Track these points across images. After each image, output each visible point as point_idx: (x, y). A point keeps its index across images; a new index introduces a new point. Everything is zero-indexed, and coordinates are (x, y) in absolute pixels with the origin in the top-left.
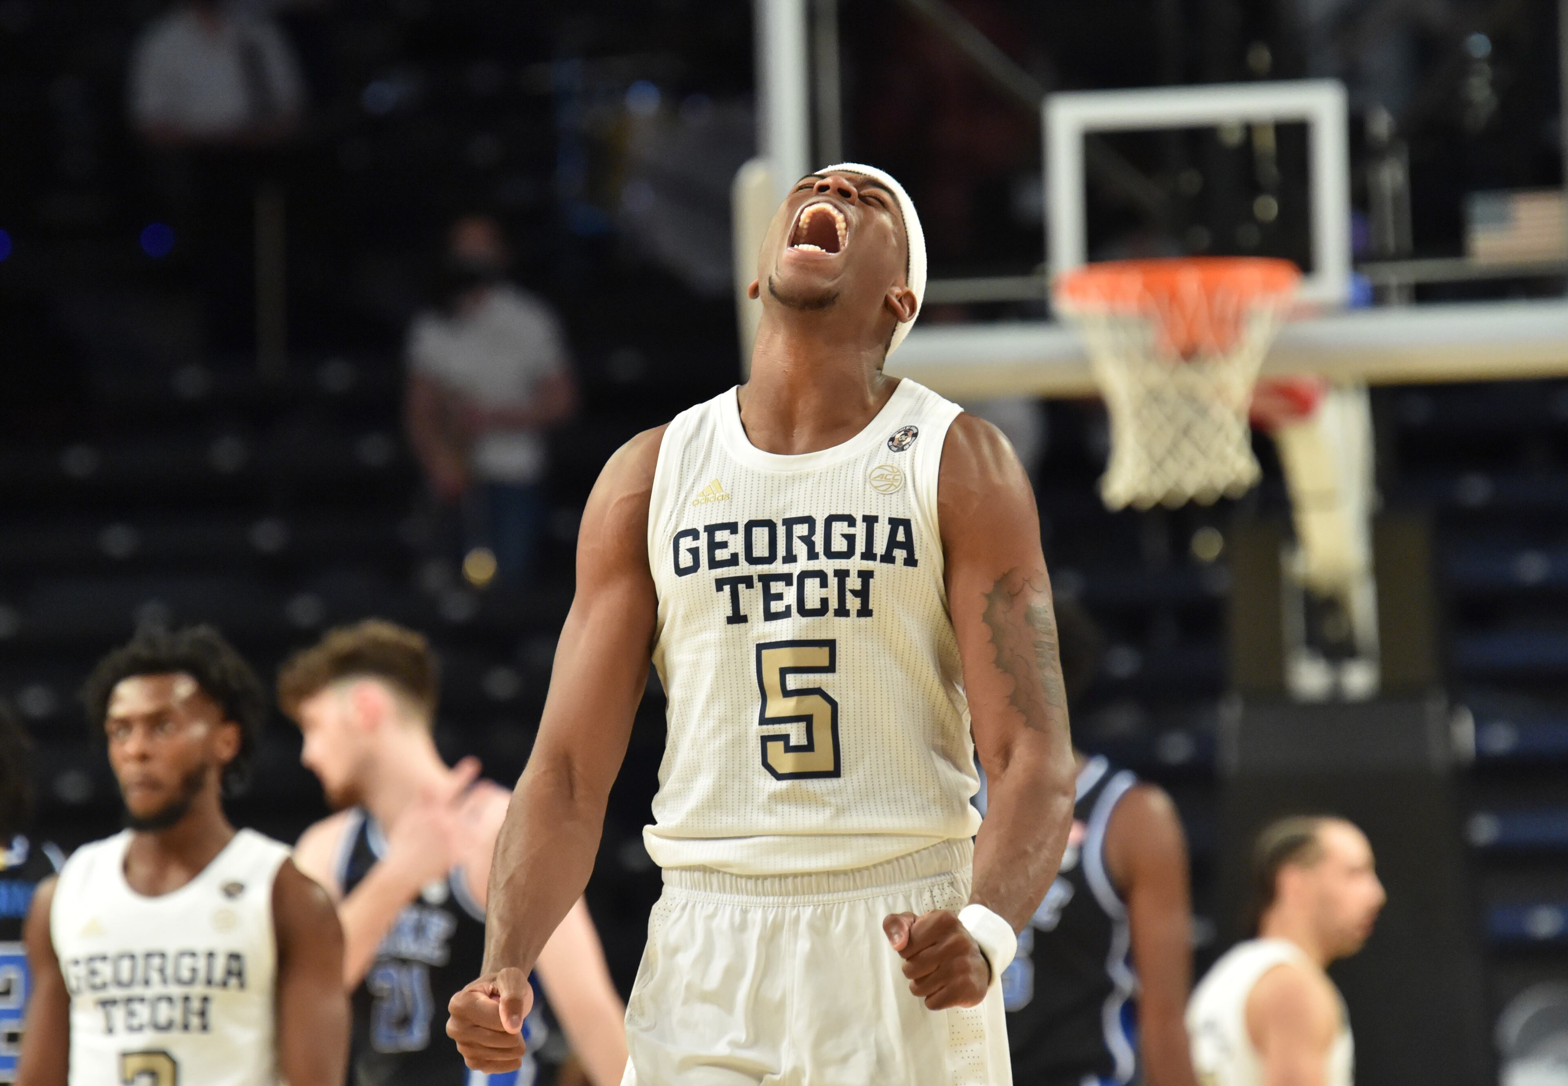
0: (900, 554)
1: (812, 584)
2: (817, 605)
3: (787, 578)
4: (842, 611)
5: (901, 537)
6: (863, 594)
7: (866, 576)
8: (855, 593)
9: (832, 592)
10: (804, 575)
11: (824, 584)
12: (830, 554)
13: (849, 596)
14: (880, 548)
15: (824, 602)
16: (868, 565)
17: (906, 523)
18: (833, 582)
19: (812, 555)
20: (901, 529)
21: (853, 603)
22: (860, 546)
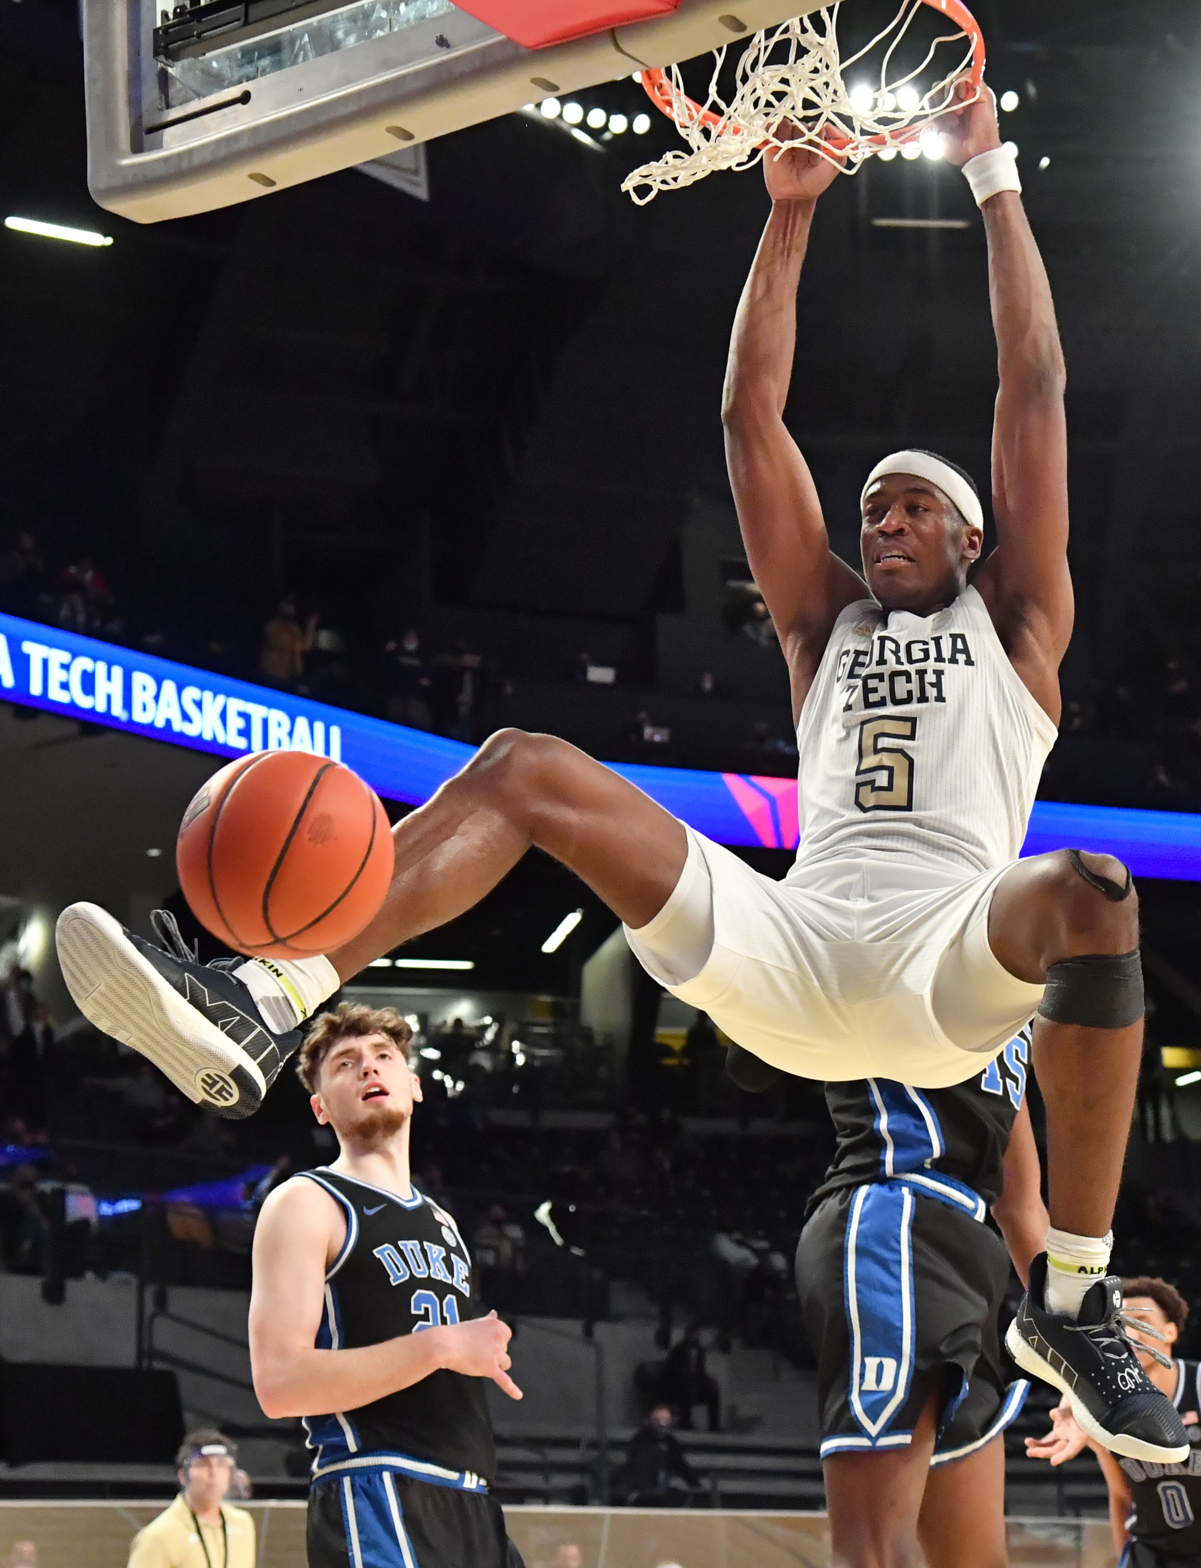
0: (961, 657)
1: (900, 681)
2: (905, 696)
3: (880, 677)
4: (923, 699)
5: (960, 645)
6: (938, 685)
7: (939, 673)
8: (932, 685)
9: (914, 686)
10: (894, 674)
11: (909, 680)
12: (911, 661)
13: (928, 688)
14: (946, 653)
15: (910, 693)
16: (939, 666)
17: (962, 637)
18: (915, 677)
19: (899, 661)
20: (959, 641)
21: (932, 692)
22: (933, 654)
